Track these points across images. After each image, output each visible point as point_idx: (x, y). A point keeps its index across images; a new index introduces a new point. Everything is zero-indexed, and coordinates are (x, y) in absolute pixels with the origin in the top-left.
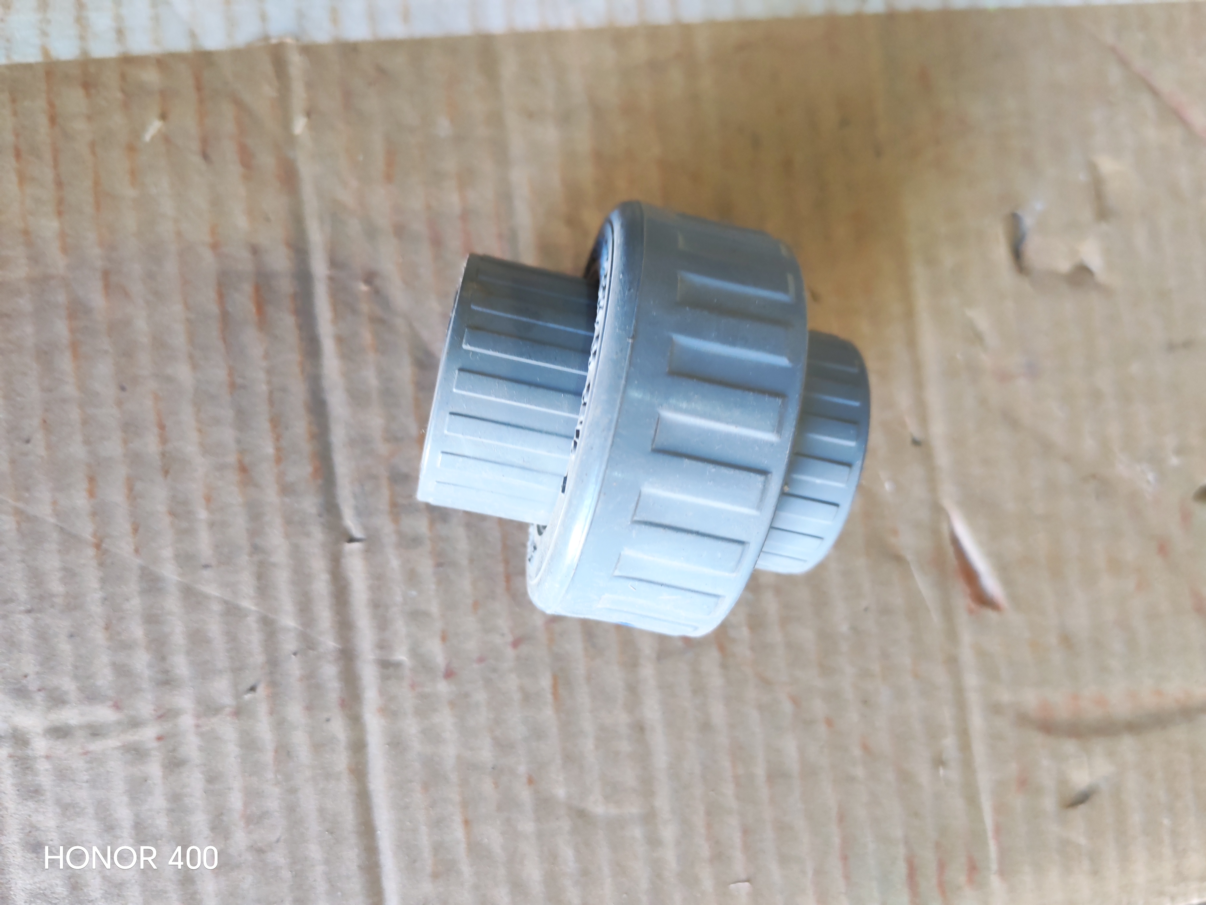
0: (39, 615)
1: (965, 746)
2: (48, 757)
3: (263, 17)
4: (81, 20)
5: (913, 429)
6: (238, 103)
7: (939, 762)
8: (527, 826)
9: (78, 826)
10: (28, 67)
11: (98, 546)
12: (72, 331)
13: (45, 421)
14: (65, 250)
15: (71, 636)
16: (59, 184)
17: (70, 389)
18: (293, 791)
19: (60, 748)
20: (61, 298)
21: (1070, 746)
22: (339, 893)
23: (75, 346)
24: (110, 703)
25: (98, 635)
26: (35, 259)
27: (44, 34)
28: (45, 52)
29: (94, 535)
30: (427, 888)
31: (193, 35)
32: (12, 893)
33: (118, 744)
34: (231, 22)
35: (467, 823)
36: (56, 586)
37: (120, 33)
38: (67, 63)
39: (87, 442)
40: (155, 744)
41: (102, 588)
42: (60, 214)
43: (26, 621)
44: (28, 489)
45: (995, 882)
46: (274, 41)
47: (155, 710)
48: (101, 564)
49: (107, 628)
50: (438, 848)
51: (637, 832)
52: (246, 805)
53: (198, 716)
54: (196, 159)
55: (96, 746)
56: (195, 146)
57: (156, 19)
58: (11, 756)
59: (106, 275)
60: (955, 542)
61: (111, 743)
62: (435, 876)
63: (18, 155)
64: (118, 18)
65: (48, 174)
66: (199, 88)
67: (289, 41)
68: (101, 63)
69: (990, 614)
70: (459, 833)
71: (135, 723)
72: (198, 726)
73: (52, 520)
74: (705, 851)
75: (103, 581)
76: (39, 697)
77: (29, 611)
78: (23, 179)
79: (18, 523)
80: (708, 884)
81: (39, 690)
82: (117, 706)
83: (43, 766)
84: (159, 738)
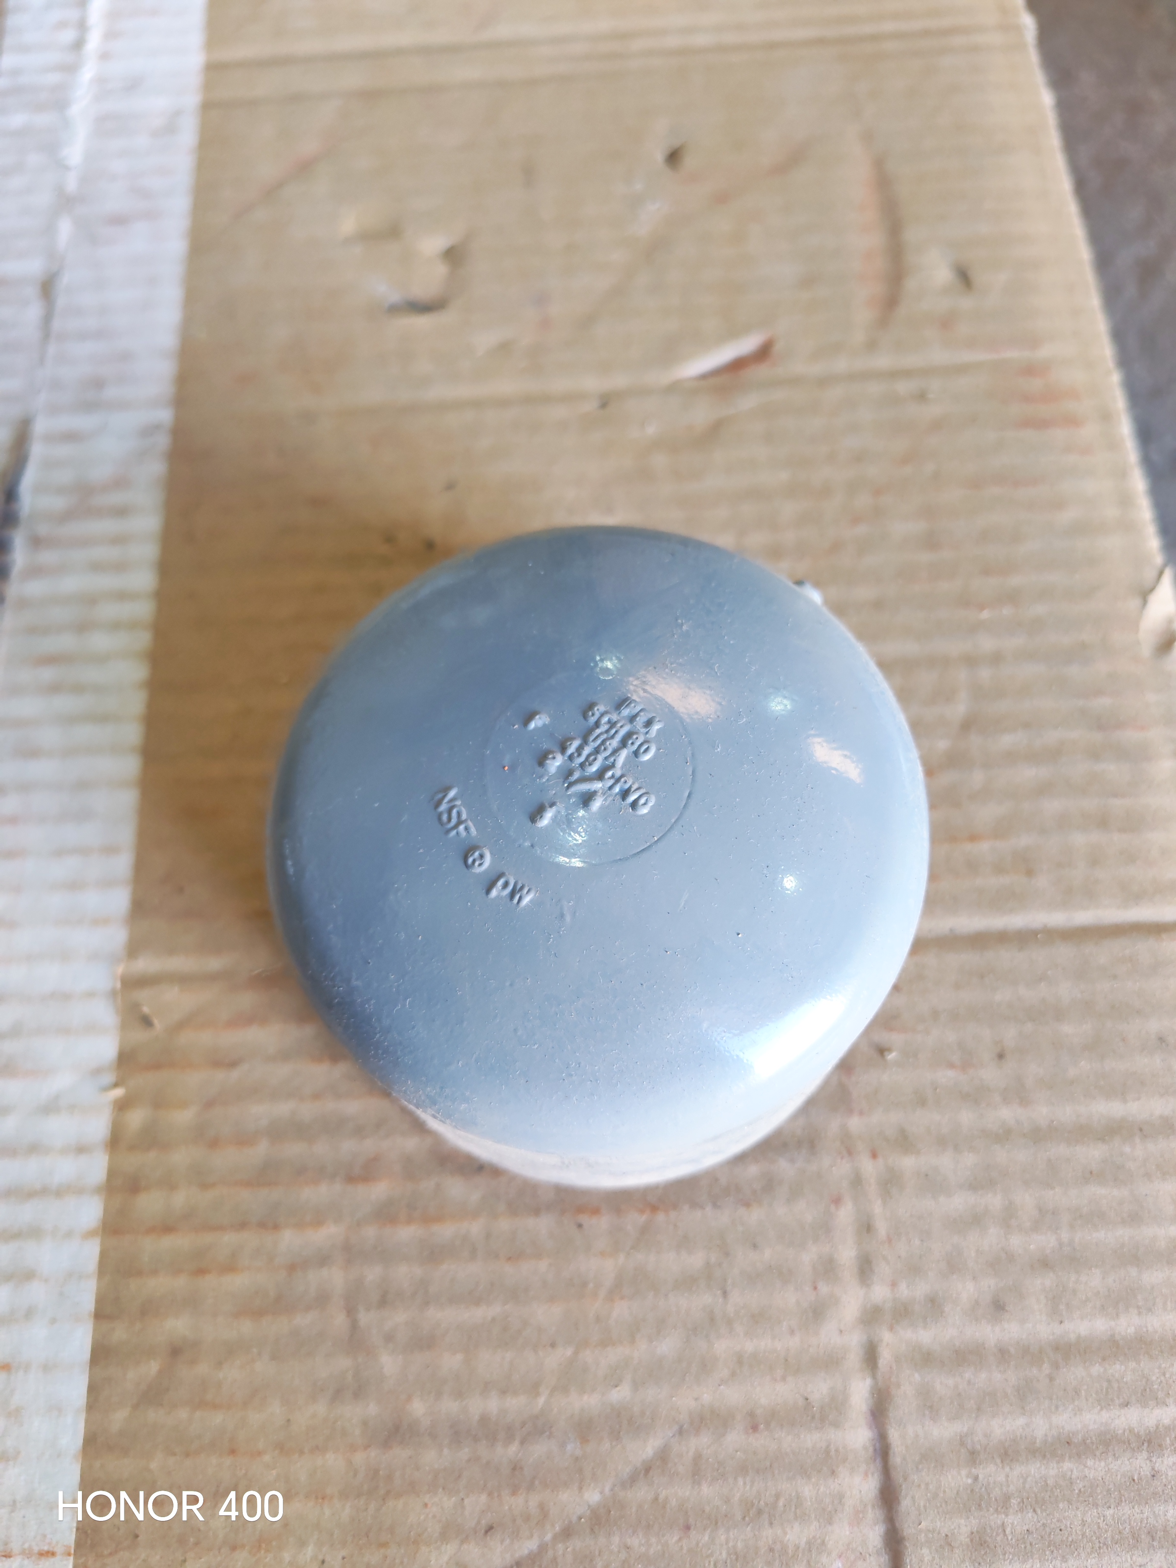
0: (729, 1281)
1: (907, 374)
2: (894, 1285)
3: (90, 995)
4: (60, 1192)
5: (590, 406)
6: (181, 1025)
7: (921, 397)
8: (978, 778)
9: (973, 1254)
10: (103, 1255)
11: (654, 1209)
12: (410, 1221)
13: (509, 1259)
14: (318, 1222)
15: (755, 1246)
16: (243, 1225)
17: (475, 1228)
18: (935, 1014)
19: (883, 1269)
20: (370, 1232)
21: (911, 284)
22: (1049, 972)
23: (428, 1219)
24: (833, 1208)
25: (755, 1216)
26: (323, 1260)
27: (69, 1234)
28: (89, 1234)
29: (642, 1211)
30: (1042, 881)
31: (97, 1072)
32: (1051, 1337)
33: (879, 1202)
34: (91, 1028)
35: (973, 838)
36: (696, 1260)
37: (81, 1149)
38: (106, 1210)
39: (536, 1212)
40: (880, 1161)
41: (702, 1207)
42: (276, 1227)
43: (736, 1298)
44: (584, 1284)
45: (1044, 352)
46: (119, 985)
47: (842, 1158)
48: (675, 1206)
49: (747, 1205)
50: (999, 869)
51: (985, 674)
52: (951, 1066)
53: (850, 1111)
54: (235, 1074)
55: (882, 1228)
56: (220, 1075)
57: (72, 1108)
58: (891, 1328)
59: (351, 1179)
60: (704, 377)
61: (877, 1208)
62: (1030, 873)
63: (201, 1272)
64: (65, 1151)
65: (229, 1239)
66: (157, 1066)
67: (120, 969)
68: (112, 1173)
69: (778, 347)
70: (984, 847)
71: (857, 1181)
72: (861, 1113)
73: (622, 1258)
74: (1007, 611)
75: (695, 1205)
76: (824, 1289)
77: (725, 1294)
78: (230, 1267)
79: (622, 1298)
80: (1040, 609)
81: (815, 1288)
82: (837, 1201)
83: (904, 1291)
84: (874, 1156)
